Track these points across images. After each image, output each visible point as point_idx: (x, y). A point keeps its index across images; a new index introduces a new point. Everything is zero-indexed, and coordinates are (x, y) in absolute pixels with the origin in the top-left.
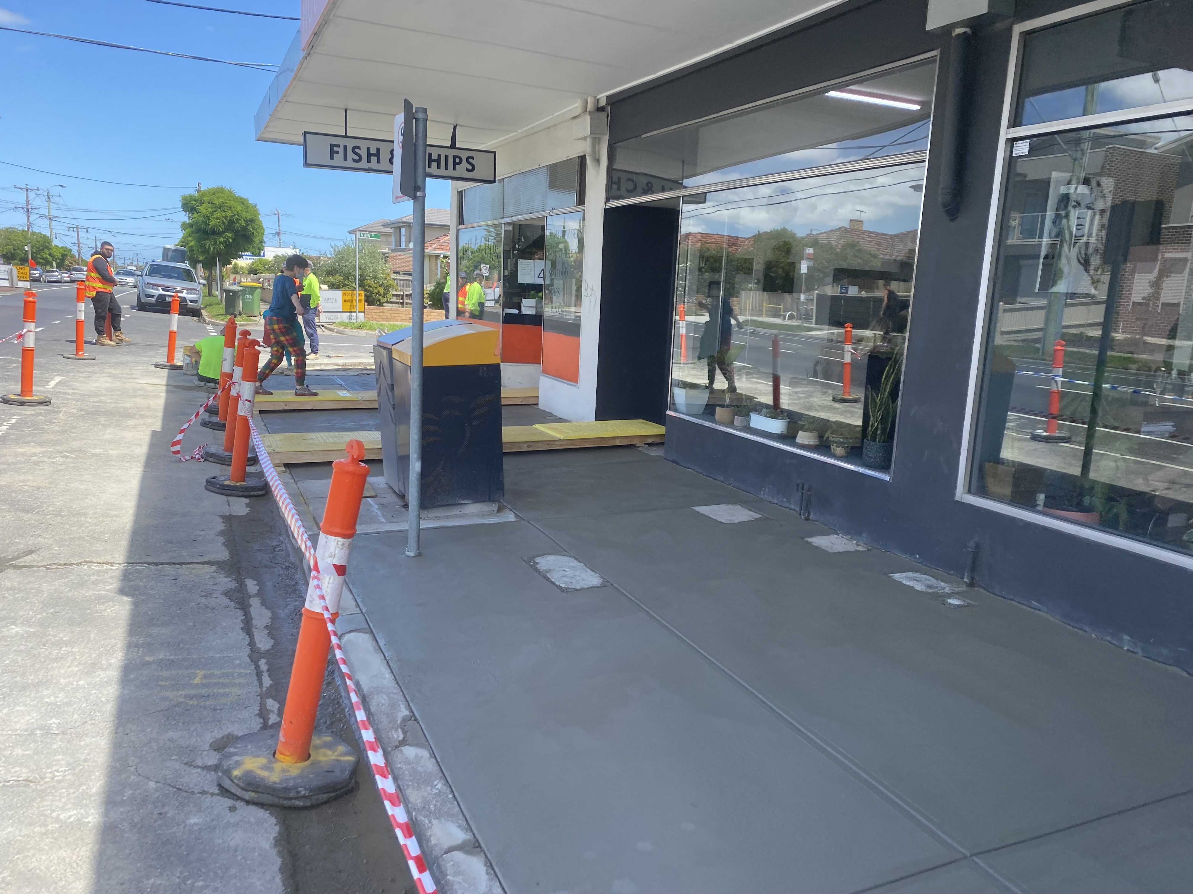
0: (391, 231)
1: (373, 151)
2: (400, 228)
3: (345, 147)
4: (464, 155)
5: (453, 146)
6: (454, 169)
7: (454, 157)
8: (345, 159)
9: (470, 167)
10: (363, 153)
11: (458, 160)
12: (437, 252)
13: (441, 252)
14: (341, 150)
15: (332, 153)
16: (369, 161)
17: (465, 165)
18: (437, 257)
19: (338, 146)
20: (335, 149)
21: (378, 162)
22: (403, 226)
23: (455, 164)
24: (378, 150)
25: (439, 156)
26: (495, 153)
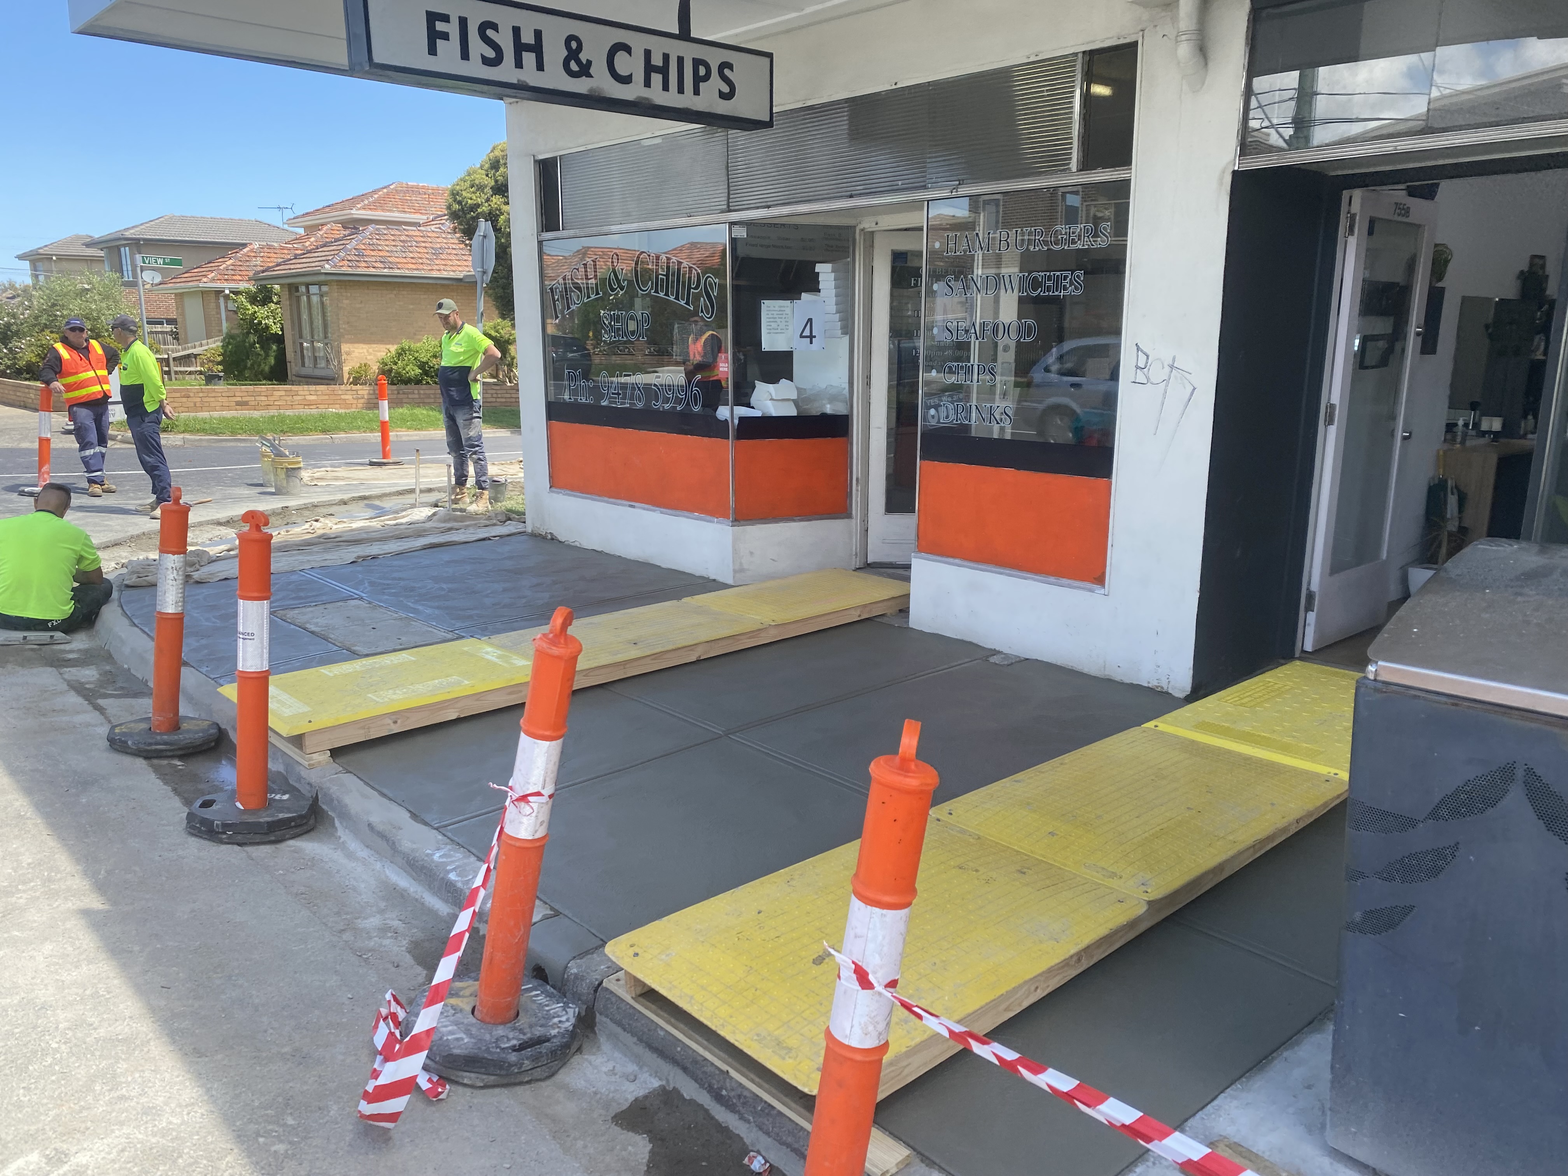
0: (102, 254)
1: (528, 38)
2: (118, 248)
3: (463, 22)
4: (715, 58)
5: (684, 34)
6: (697, 92)
7: (697, 63)
8: (465, 55)
9: (726, 89)
10: (506, 40)
11: (702, 71)
12: (218, 285)
13: (225, 285)
14: (452, 27)
15: (434, 37)
16: (519, 64)
17: (715, 84)
18: (219, 292)
19: (446, 18)
20: (440, 26)
21: (540, 67)
22: (125, 246)
23: (698, 80)
24: (538, 34)
25: (666, 57)
26: (770, 56)
